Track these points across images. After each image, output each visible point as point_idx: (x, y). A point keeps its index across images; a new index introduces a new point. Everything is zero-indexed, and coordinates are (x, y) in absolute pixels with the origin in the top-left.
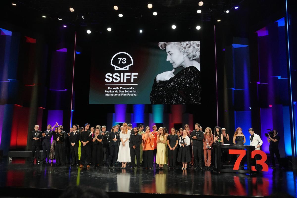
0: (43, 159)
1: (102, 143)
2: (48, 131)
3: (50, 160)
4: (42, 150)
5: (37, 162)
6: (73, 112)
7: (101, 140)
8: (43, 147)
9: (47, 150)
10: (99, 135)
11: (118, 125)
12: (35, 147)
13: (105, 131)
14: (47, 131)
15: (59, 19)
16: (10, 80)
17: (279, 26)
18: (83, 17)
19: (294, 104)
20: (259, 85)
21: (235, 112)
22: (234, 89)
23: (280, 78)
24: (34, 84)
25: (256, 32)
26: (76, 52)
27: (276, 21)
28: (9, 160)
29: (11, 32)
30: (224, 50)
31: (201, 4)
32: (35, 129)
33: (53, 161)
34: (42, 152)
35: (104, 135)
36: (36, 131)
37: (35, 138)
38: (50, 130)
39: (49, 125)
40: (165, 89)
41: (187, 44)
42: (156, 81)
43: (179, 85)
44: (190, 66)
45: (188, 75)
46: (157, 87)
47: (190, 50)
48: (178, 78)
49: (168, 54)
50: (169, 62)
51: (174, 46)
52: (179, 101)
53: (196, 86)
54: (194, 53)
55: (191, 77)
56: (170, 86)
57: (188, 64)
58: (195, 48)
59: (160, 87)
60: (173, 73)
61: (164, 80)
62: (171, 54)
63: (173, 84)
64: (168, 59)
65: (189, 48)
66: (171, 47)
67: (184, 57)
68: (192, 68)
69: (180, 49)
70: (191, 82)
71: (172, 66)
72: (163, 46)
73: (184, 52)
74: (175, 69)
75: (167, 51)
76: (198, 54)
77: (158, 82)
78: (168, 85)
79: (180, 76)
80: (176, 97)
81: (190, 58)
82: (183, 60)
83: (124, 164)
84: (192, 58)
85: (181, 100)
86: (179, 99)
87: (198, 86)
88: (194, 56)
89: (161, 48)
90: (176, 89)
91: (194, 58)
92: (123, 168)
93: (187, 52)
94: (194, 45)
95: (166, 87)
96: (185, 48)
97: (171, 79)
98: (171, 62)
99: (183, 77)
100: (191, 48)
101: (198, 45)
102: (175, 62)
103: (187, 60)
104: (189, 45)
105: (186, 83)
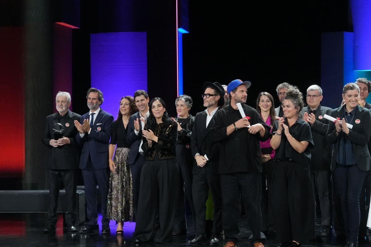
0: (87, 220)
1: (309, 156)
2: (93, 114)
3: (112, 223)
4: (83, 185)
6: (184, 35)
7: (304, 143)
8: (85, 173)
9: (98, 187)
10: (296, 124)
11: (364, 80)
12: (57, 173)
13: (319, 107)
14: (90, 112)
32: (59, 109)
33: (122, 224)
34: (83, 192)
35: (315, 123)
36: (62, 114)
37: (53, 143)
38: (99, 109)
39: (93, 91)
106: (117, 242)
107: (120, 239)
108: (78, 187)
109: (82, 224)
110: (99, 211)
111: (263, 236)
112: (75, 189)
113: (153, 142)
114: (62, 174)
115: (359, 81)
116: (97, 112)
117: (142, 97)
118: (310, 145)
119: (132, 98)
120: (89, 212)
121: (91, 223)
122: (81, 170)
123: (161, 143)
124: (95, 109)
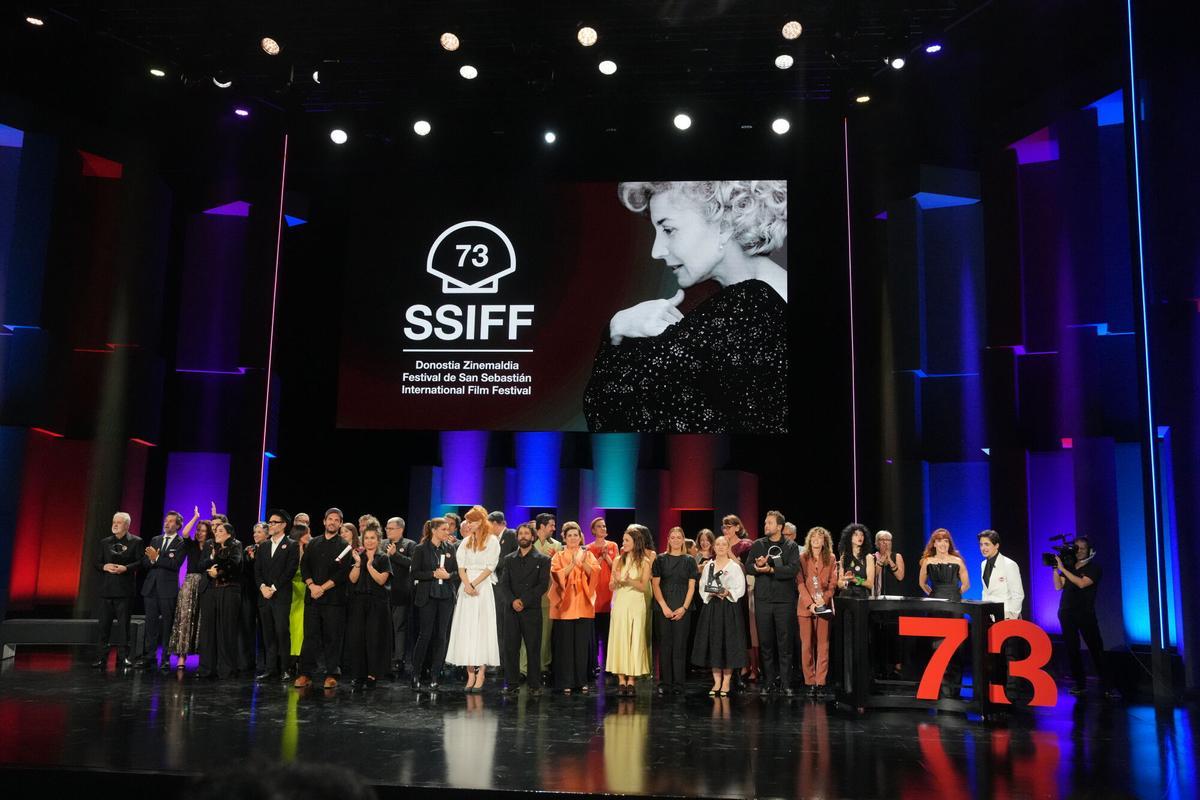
0: (145, 653)
1: (389, 588)
2: (168, 539)
3: (173, 657)
4: (144, 614)
5: (120, 664)
6: (270, 459)
7: (385, 575)
8: (147, 601)
9: (160, 617)
11: (453, 515)
12: (109, 601)
13: (401, 540)
14: (166, 536)
15: (217, 83)
16: (11, 328)
17: (1101, 123)
18: (316, 76)
19: (1160, 436)
20: (1020, 357)
21: (926, 466)
22: (921, 374)
23: (1103, 330)
24: (112, 346)
25: (1010, 147)
26: (286, 216)
27: (1091, 102)
28: (4, 657)
29: (22, 132)
30: (883, 216)
31: (792, 30)
33: (185, 659)
34: (143, 622)
35: (395, 554)
36: (119, 537)
37: (109, 567)
38: (176, 534)
39: (172, 514)
40: (647, 370)
41: (736, 193)
42: (609, 340)
43: (702, 354)
44: (748, 278)
45: (736, 318)
46: (613, 362)
47: (747, 215)
48: (698, 327)
49: (659, 230)
50: (662, 261)
51: (683, 197)
52: (700, 420)
53: (768, 358)
54: (764, 228)
55: (750, 324)
56: (664, 360)
57: (737, 271)
58: (766, 206)
59: (624, 363)
60: (679, 307)
61: (641, 335)
62: (668, 231)
63: (678, 352)
64: (657, 252)
65: (744, 206)
66: (672, 201)
67: (723, 245)
68: (755, 287)
69: (705, 212)
70: (748, 344)
71: (676, 277)
72: (640, 199)
73: (723, 224)
74: (686, 290)
75: (655, 217)
76: (779, 232)
77: (616, 341)
78: (657, 353)
79: (706, 318)
80: (690, 402)
81: (746, 248)
82: (720, 255)
83: (476, 673)
84: (755, 247)
85: (708, 415)
86: (700, 410)
87: (777, 359)
88: (762, 240)
89: (629, 206)
90: (690, 371)
91: (762, 249)
92: (471, 692)
93: (734, 224)
94: (764, 195)
95: (650, 365)
96: (728, 207)
97: (671, 331)
98: (671, 262)
99: (719, 322)
100: (752, 209)
101: (777, 196)
102: (688, 264)
103: (734, 253)
104: (742, 195)
105: (732, 347)
106: (177, 677)
107: (180, 675)
108: (133, 616)
109: (138, 658)
110: (160, 644)
111: (339, 671)
112: (129, 619)
114: (115, 602)
115: (448, 517)
116: (173, 537)
117: (218, 521)
118: (390, 576)
120: (147, 644)
121: (148, 657)
122: (142, 597)
124: (170, 533)
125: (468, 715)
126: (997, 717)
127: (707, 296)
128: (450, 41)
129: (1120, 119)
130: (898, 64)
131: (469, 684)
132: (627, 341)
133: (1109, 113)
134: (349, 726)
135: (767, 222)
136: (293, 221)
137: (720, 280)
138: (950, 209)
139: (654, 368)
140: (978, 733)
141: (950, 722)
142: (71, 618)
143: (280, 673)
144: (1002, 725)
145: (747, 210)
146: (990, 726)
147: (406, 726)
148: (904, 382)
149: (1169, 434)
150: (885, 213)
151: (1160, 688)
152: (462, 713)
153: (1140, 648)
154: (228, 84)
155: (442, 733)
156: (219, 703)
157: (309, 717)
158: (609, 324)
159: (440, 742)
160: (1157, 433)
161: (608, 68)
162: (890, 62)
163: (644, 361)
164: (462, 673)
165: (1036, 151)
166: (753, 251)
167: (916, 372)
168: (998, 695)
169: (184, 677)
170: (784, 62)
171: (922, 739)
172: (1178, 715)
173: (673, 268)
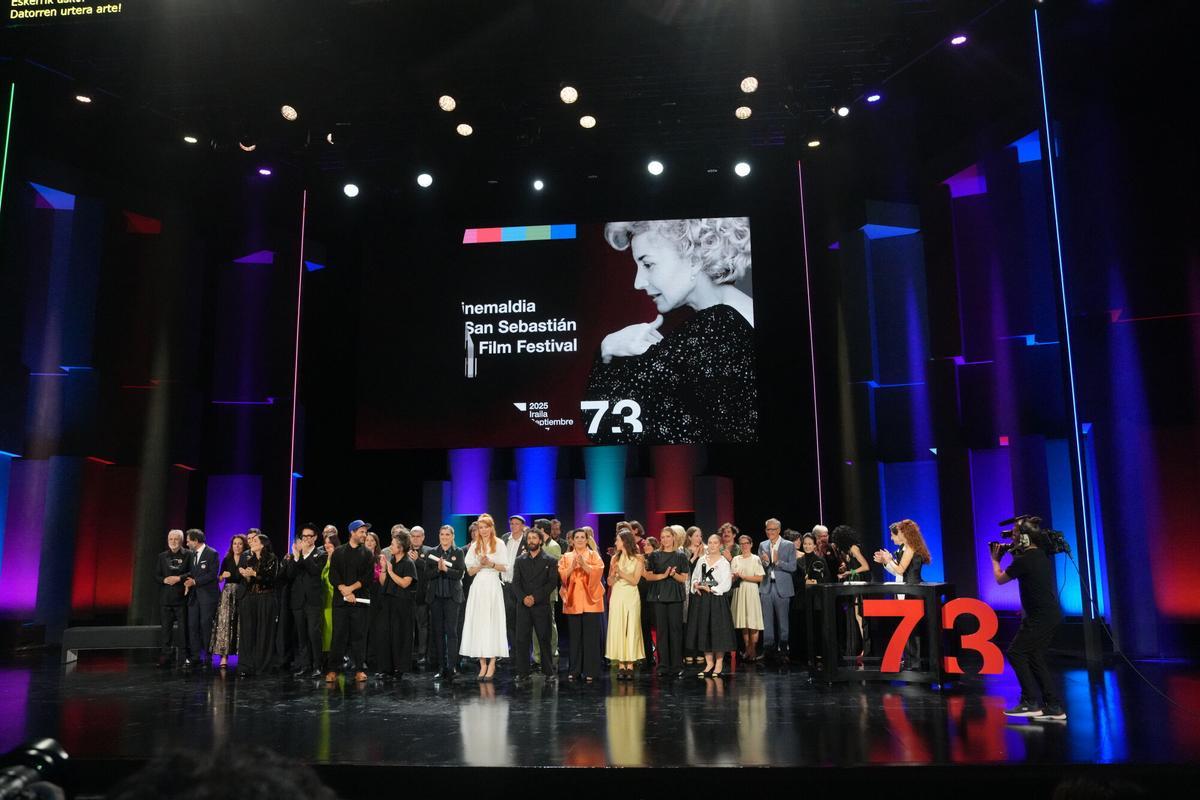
6: (298, 479)
15: (243, 147)
16: (67, 369)
17: (1021, 161)
18: (329, 137)
19: (1084, 432)
20: (961, 367)
21: (881, 465)
22: (874, 384)
23: (1031, 340)
24: (155, 382)
25: (943, 183)
26: (306, 263)
27: (1013, 141)
28: (68, 660)
29: (74, 197)
30: (836, 246)
31: (749, 85)
32: (171, 547)
36: (175, 552)
40: (633, 383)
41: (704, 232)
42: (602, 359)
43: (680, 368)
44: (717, 303)
45: (707, 337)
46: (605, 378)
47: (715, 250)
48: (676, 346)
49: (640, 265)
50: (643, 291)
51: (660, 237)
52: (680, 425)
53: (736, 370)
54: (728, 260)
55: (720, 342)
56: (648, 374)
57: (707, 297)
58: (729, 242)
59: (614, 378)
60: (660, 329)
61: (628, 355)
62: (648, 266)
63: (659, 367)
64: (639, 284)
65: (710, 243)
66: (650, 240)
67: (694, 276)
68: (723, 311)
69: (678, 250)
70: (717, 359)
71: (655, 305)
72: (624, 239)
73: (694, 259)
74: (665, 315)
75: (636, 255)
76: (742, 264)
77: (607, 360)
78: (642, 369)
79: (682, 338)
80: (671, 410)
81: (713, 278)
82: (692, 286)
83: (488, 664)
84: (722, 277)
85: (687, 420)
86: (680, 416)
87: (743, 371)
88: (727, 271)
89: (614, 246)
90: (670, 383)
91: (727, 279)
92: (484, 680)
93: (703, 258)
94: (727, 233)
95: (636, 378)
96: (698, 244)
97: (653, 351)
98: (651, 292)
99: (694, 341)
100: (718, 245)
101: (740, 235)
102: (665, 292)
103: (704, 283)
104: (709, 234)
105: (705, 362)
106: (220, 675)
107: (223, 673)
111: (365, 666)
113: (252, 577)
118: (414, 581)
119: (244, 536)
123: (259, 577)
125: (482, 701)
126: (952, 685)
127: (683, 319)
128: (447, 103)
129: (1037, 156)
130: (844, 112)
131: (481, 674)
132: (616, 359)
133: (1028, 151)
134: (374, 714)
135: (730, 256)
136: (313, 267)
137: (694, 306)
138: (893, 239)
139: (640, 381)
140: (936, 700)
141: (911, 692)
142: (125, 624)
143: (312, 670)
144: (956, 692)
145: (714, 246)
146: (946, 694)
147: (426, 712)
148: (859, 392)
149: (1092, 430)
150: (837, 243)
151: (1091, 655)
152: (475, 700)
153: (1074, 619)
154: (253, 147)
155: (459, 718)
156: (259, 698)
157: (339, 707)
158: (600, 345)
159: (457, 726)
160: (1081, 429)
161: (588, 122)
162: (836, 111)
163: (631, 376)
164: (475, 663)
165: (967, 185)
166: (720, 281)
167: (870, 382)
168: (952, 665)
169: (227, 675)
170: (743, 112)
171: (887, 708)
172: (1107, 677)
173: (652, 297)
